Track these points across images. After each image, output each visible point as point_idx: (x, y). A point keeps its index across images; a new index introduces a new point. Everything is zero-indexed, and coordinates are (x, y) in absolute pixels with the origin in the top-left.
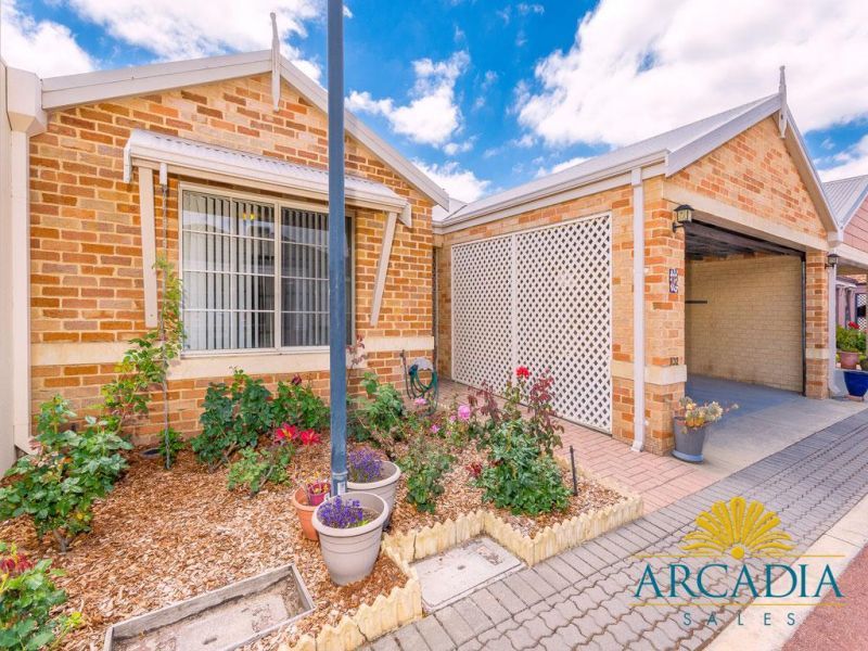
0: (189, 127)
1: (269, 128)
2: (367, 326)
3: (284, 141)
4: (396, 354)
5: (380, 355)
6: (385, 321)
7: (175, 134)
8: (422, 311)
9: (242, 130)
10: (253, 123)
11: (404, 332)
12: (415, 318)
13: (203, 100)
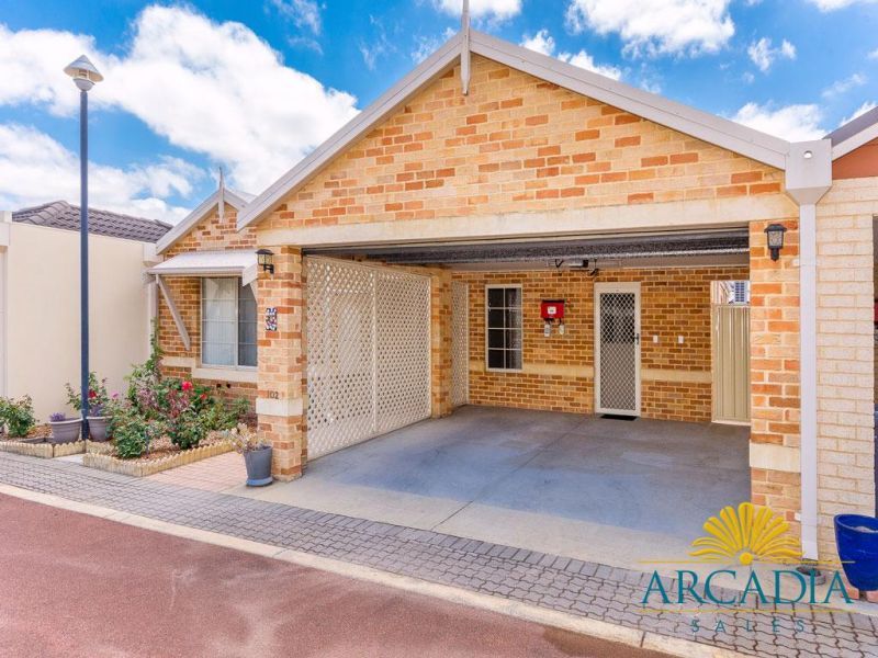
0: (200, 245)
7: (195, 250)
9: (218, 238)
13: (204, 227)
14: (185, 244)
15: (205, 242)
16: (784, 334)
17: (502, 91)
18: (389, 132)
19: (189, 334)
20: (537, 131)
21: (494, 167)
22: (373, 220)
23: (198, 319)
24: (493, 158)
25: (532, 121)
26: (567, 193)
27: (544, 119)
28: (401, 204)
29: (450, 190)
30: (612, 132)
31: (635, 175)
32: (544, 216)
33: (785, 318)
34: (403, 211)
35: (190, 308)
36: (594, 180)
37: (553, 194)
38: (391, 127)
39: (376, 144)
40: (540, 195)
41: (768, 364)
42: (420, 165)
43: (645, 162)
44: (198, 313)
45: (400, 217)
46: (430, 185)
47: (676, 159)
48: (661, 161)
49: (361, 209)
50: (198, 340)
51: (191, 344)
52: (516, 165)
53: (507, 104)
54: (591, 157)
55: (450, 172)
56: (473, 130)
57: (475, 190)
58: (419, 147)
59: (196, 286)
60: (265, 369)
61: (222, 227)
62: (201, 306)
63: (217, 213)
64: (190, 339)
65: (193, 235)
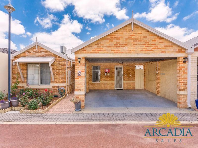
0: (27, 55)
1: (37, 53)
2: (52, 81)
3: (39, 54)
4: (58, 86)
5: (55, 86)
7: (26, 56)
8: (63, 79)
9: (34, 54)
10: (35, 53)
11: (59, 82)
13: (29, 51)
14: (22, 55)
15: (29, 55)
16: (185, 74)
17: (138, 31)
18: (112, 35)
19: (24, 77)
20: (145, 39)
21: (136, 45)
22: (108, 53)
23: (26, 74)
24: (136, 43)
25: (144, 37)
26: (150, 50)
27: (146, 37)
28: (115, 50)
29: (126, 48)
30: (159, 41)
31: (162, 48)
32: (146, 54)
33: (185, 72)
34: (116, 51)
35: (24, 71)
36: (155, 48)
37: (148, 50)
38: (113, 34)
39: (109, 37)
40: (145, 50)
41: (183, 79)
42: (120, 43)
43: (164, 46)
44: (26, 72)
45: (114, 53)
46: (122, 47)
47: (169, 46)
48: (167, 46)
49: (105, 50)
50: (26, 79)
52: (141, 45)
53: (139, 33)
54: (155, 44)
55: (127, 45)
56: (132, 37)
57: (132, 48)
58: (120, 39)
59: (26, 65)
60: (77, 84)
61: (36, 51)
62: (27, 70)
63: (34, 48)
64: (24, 79)
65: (25, 53)
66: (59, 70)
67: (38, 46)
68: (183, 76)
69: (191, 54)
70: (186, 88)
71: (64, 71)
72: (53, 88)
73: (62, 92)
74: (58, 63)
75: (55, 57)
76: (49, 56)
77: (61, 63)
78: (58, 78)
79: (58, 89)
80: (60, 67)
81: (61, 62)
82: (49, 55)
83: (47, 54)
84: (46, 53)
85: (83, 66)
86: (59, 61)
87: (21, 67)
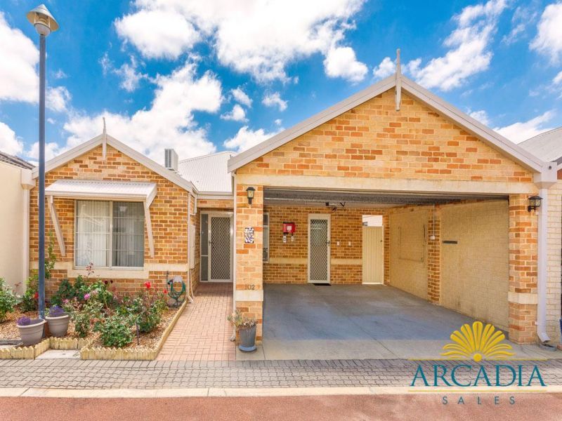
0: (76, 174)
1: (105, 167)
2: (149, 257)
3: (112, 171)
4: (164, 273)
5: (156, 273)
6: (159, 255)
7: (71, 178)
8: (180, 250)
9: (95, 171)
10: (99, 167)
11: (169, 261)
12: (176, 254)
13: (81, 162)
14: (61, 173)
15: (82, 173)
16: (532, 244)
17: (410, 111)
18: (340, 122)
19: (66, 243)
20: (428, 138)
21: (405, 153)
22: (329, 175)
23: (73, 232)
24: (404, 148)
25: (426, 131)
26: (443, 172)
27: (431, 131)
28: (348, 168)
29: (379, 163)
30: (465, 144)
31: (475, 167)
32: (432, 183)
33: (532, 237)
34: (350, 171)
35: (66, 223)
36: (455, 166)
37: (436, 171)
38: (342, 120)
39: (332, 128)
40: (429, 171)
41: (526, 258)
42: (361, 146)
43: (480, 161)
44: (73, 227)
45: (348, 175)
46: (367, 158)
47: (493, 162)
48: (485, 161)
49: (321, 167)
50: (73, 247)
51: (66, 251)
52: (417, 154)
53: (412, 120)
54: (455, 155)
55: (380, 152)
56: (393, 131)
57: (394, 164)
58: (360, 135)
59: (70, 205)
60: (243, 269)
61: (100, 163)
62: (75, 221)
63: (95, 151)
64: (66, 247)
65: (69, 167)
66: (169, 223)
67: (107, 145)
68: (526, 250)
69: (549, 185)
70: (535, 285)
71: (182, 228)
72: (151, 277)
73: (179, 289)
74: (166, 202)
75: (157, 181)
76: (141, 179)
77: (173, 201)
78: (167, 247)
79: (164, 282)
80: (170, 214)
81: (174, 198)
82: (138, 177)
83: (132, 173)
84: (131, 171)
85: (259, 212)
86: (169, 194)
87: (59, 210)
